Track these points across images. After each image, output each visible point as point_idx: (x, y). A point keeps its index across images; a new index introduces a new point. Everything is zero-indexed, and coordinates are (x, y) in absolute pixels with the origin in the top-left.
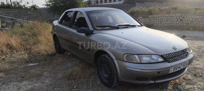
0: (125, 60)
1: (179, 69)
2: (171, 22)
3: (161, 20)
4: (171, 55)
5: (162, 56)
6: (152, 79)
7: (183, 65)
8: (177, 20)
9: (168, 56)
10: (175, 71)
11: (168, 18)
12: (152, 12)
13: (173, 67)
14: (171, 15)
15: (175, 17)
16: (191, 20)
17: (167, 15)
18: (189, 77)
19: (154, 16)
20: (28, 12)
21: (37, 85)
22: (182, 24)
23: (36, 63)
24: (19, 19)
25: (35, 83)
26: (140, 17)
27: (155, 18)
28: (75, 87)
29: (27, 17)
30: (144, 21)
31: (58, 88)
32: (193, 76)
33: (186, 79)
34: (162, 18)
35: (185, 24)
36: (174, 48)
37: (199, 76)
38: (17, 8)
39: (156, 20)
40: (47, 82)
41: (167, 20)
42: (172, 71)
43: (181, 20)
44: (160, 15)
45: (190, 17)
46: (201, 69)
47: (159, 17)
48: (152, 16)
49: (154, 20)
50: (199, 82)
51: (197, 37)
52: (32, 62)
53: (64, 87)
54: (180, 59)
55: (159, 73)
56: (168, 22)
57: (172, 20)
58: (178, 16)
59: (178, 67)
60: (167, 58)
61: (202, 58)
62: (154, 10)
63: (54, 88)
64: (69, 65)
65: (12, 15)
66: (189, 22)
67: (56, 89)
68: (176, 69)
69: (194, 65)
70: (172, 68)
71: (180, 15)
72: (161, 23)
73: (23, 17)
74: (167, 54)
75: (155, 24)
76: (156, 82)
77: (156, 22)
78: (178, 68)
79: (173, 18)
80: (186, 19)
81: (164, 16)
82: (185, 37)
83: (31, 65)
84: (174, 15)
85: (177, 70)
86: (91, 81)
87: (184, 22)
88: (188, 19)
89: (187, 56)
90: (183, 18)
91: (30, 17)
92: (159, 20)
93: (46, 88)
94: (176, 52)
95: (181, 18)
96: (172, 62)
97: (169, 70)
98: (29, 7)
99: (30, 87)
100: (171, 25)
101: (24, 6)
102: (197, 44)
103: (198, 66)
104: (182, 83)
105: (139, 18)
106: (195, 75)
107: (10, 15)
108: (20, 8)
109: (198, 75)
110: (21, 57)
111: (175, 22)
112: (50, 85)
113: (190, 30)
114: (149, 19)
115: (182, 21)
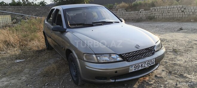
0: (85, 59)
1: (142, 68)
2: (172, 14)
3: (162, 12)
4: (131, 54)
5: (120, 55)
6: (112, 78)
7: (147, 63)
8: (178, 11)
9: (127, 55)
10: (137, 70)
11: (169, 9)
12: (155, 4)
13: (134, 66)
14: (172, 7)
15: (176, 9)
16: (193, 11)
17: (168, 7)
18: (164, 74)
19: (155, 8)
20: (37, 8)
21: (13, 81)
22: (184, 16)
23: (23, 59)
24: (28, 16)
25: (13, 79)
26: (142, 10)
27: (156, 10)
28: (46, 84)
29: (35, 13)
30: (145, 14)
31: (31, 85)
32: (168, 74)
33: (157, 77)
34: (163, 10)
35: (187, 16)
36: (137, 47)
37: (173, 74)
38: (26, 5)
39: (157, 12)
40: (24, 78)
41: (169, 12)
42: (132, 70)
43: (183, 11)
44: (161, 7)
45: (192, 8)
46: (180, 65)
47: (160, 9)
48: (153, 8)
49: (155, 12)
50: (169, 81)
51: (195, 29)
52: (20, 59)
53: (36, 84)
54: (143, 58)
55: (116, 72)
56: (170, 14)
57: (173, 11)
58: (179, 7)
59: (140, 65)
60: (126, 57)
61: (188, 53)
62: (157, 2)
63: (27, 85)
64: (52, 61)
65: (22, 12)
66: (191, 13)
67: (28, 86)
68: (138, 68)
69: (175, 61)
70: (132, 67)
71: (181, 6)
72: (162, 15)
73: (32, 13)
74: (127, 53)
75: (156, 16)
76: (116, 81)
77: (157, 14)
78: (140, 67)
79: (174, 9)
80: (187, 11)
81: (165, 7)
82: (182, 29)
83: (18, 61)
84: (175, 7)
85: (140, 68)
86: (64, 78)
87: (186, 13)
88: (190, 11)
89: (153, 54)
90: (185, 9)
91: (39, 13)
92: (160, 12)
93: (20, 84)
94: (138, 51)
95: (183, 9)
96: (132, 61)
97: (129, 69)
98: (38, 3)
99: (6, 83)
100: (172, 16)
101: (33, 2)
102: (190, 37)
103: (178, 62)
104: (150, 81)
105: (140, 11)
106: (170, 73)
107: (20, 12)
108: (29, 4)
109: (173, 72)
110: (13, 53)
111: (177, 13)
112: (25, 81)
113: (191, 22)
114: (150, 11)
115: (183, 13)
